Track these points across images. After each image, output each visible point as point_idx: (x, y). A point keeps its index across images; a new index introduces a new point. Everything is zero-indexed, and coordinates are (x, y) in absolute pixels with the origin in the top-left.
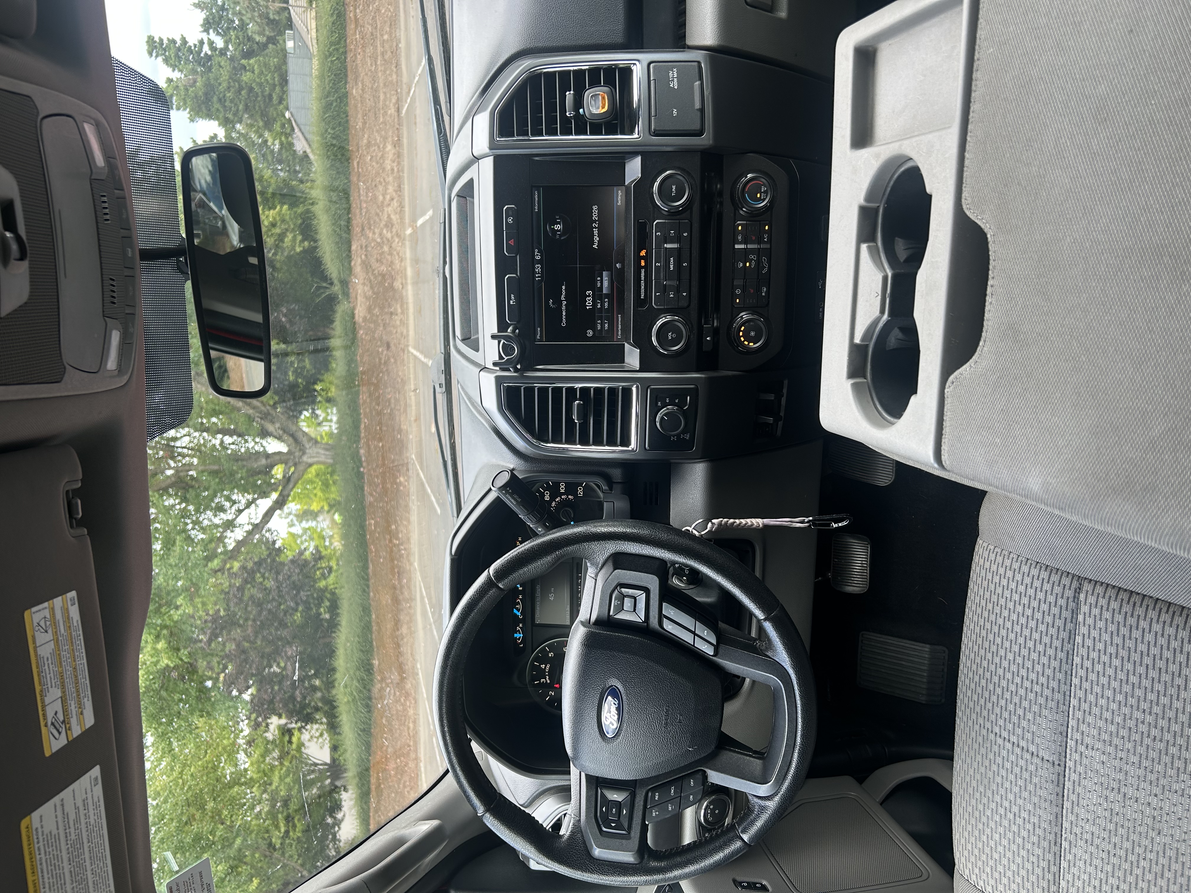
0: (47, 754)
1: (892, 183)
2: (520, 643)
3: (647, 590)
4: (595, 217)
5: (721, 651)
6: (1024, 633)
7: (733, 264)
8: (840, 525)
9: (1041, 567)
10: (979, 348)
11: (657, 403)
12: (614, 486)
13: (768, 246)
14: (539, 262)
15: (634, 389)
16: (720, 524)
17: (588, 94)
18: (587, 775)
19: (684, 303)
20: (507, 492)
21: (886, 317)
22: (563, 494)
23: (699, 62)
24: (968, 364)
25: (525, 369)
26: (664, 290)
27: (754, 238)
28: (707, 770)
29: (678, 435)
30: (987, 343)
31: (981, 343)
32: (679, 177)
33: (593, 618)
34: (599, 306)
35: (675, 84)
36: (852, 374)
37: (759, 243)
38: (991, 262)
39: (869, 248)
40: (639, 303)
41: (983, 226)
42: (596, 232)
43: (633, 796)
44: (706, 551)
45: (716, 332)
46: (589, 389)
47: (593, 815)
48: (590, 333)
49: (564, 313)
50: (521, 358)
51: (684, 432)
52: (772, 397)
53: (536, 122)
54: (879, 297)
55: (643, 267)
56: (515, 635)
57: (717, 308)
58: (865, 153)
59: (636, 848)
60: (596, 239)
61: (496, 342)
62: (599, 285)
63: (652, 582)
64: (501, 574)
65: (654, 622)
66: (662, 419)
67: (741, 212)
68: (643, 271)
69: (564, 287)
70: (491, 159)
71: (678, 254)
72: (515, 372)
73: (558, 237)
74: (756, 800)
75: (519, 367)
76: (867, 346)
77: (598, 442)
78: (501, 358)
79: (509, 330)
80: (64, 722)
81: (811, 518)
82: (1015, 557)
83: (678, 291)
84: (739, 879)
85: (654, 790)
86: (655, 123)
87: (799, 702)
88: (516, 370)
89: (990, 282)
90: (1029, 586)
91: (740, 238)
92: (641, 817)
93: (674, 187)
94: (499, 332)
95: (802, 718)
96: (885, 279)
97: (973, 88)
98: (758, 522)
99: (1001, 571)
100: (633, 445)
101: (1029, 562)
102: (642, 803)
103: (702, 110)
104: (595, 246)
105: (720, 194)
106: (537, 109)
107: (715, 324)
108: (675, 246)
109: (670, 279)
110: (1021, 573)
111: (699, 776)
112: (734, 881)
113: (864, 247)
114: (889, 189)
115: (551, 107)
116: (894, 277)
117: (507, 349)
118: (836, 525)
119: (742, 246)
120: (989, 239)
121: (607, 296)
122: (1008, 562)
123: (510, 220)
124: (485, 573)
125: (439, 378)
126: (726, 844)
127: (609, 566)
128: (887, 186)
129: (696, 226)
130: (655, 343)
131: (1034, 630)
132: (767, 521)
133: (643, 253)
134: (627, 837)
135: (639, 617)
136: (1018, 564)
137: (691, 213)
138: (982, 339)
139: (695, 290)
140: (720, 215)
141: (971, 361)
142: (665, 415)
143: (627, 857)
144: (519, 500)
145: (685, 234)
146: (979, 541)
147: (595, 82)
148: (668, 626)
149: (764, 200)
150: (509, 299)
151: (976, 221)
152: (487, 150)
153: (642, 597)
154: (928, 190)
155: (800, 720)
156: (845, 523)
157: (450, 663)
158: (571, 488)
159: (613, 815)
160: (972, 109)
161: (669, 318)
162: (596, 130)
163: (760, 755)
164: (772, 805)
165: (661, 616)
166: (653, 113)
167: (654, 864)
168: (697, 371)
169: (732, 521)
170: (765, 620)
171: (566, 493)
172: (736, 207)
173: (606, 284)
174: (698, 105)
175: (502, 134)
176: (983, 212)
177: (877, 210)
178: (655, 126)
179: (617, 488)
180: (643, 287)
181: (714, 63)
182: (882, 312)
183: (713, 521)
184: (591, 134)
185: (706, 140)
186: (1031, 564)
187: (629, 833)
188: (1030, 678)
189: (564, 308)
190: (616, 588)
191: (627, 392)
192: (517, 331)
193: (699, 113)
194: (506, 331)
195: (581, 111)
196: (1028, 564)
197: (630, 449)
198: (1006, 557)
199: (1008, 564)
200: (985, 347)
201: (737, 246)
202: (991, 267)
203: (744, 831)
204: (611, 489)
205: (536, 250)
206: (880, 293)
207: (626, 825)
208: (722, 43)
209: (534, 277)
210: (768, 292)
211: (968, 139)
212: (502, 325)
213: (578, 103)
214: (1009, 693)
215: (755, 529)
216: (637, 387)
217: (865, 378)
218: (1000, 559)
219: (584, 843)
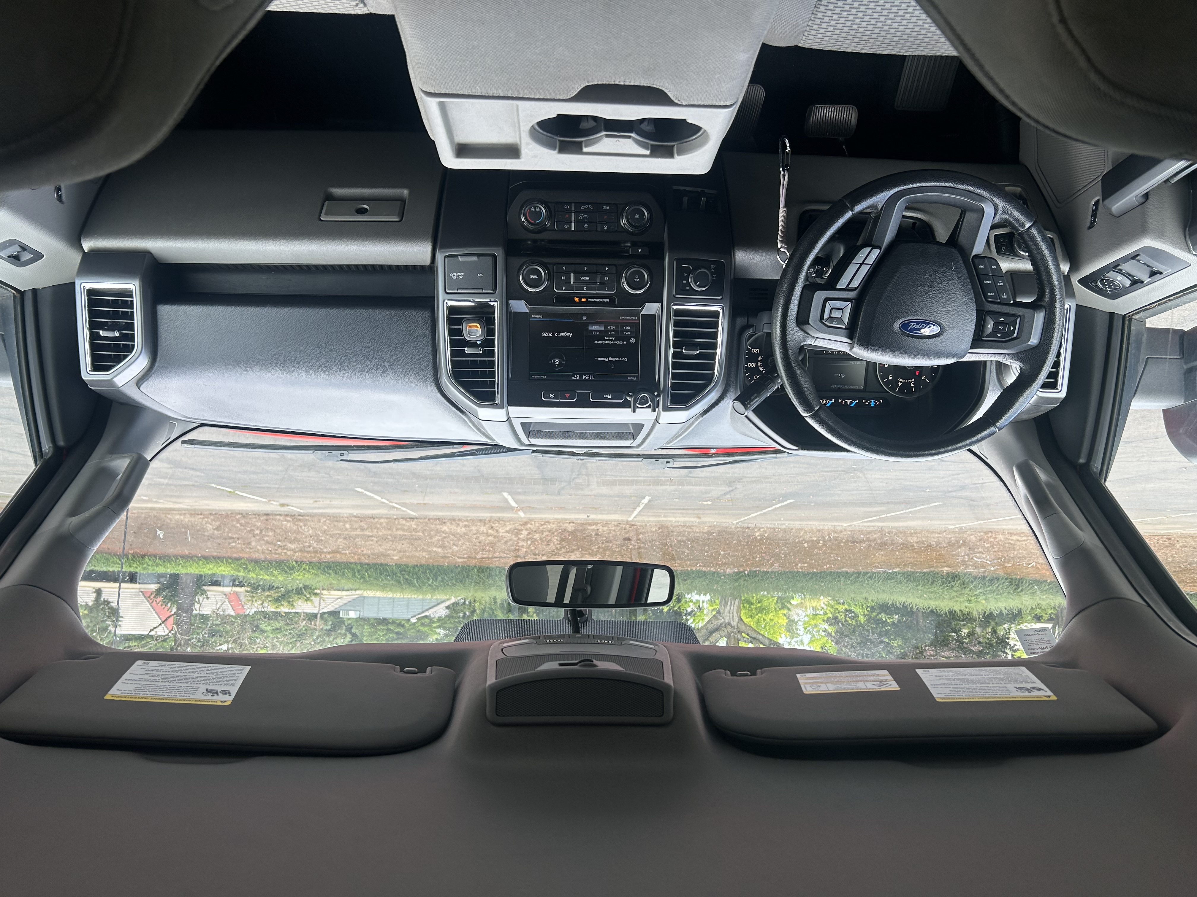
0: (899, 689)
1: (545, 133)
2: (880, 402)
3: (826, 300)
4: (550, 335)
5: (878, 244)
6: (870, 13)
7: (586, 231)
8: (788, 145)
9: (819, 4)
10: (658, 87)
11: (687, 290)
12: (750, 323)
13: (573, 205)
14: (581, 376)
15: (675, 307)
16: (782, 242)
17: (468, 338)
18: (971, 349)
19: (614, 269)
20: (749, 404)
21: (633, 135)
22: (757, 365)
23: (445, 257)
24: (668, 93)
25: (658, 389)
26: (603, 284)
27: (567, 216)
28: (973, 254)
29: (712, 273)
30: (655, 83)
31: (655, 86)
32: (525, 273)
33: (848, 341)
34: (613, 333)
35: (461, 275)
36: (671, 155)
37: (571, 212)
38: (605, 82)
39: (586, 147)
40: (612, 303)
41: (581, 88)
42: (560, 334)
43: (990, 313)
44: (798, 255)
45: (635, 244)
46: (674, 342)
47: (1003, 344)
48: (633, 340)
49: (618, 359)
50: (651, 392)
51: (709, 269)
52: (685, 199)
53: (484, 374)
54: (620, 139)
55: (587, 300)
56: (872, 406)
57: (617, 243)
58: (524, 151)
59: (1031, 311)
60: (565, 334)
61: (637, 409)
62: (598, 333)
63: (819, 296)
64: (808, 407)
65: (852, 295)
66: (699, 286)
67: (548, 225)
68: (589, 300)
69: (599, 359)
70: (509, 408)
71: (578, 273)
72: (660, 397)
73: (564, 362)
74: (998, 217)
75: (656, 394)
76: (652, 145)
77: (715, 336)
78: (649, 407)
79: (630, 400)
80: (880, 682)
81: (781, 169)
82: (811, 22)
83: (605, 274)
84: (1088, 224)
85: (986, 297)
86: (487, 289)
87: (918, 185)
88: (659, 395)
89: (617, 83)
90: (833, 12)
91: (567, 227)
92: (1007, 307)
93: (532, 276)
94: (631, 408)
95: (931, 181)
96: (607, 136)
97: (498, 95)
98: (782, 212)
99: (822, 31)
100: (719, 309)
101: (815, 12)
102: (996, 306)
103: (479, 255)
104: (571, 335)
105: (535, 241)
106: (475, 374)
107: (629, 245)
108: (572, 276)
109: (596, 280)
110: (823, 17)
111: (977, 261)
112: (1090, 228)
113: (585, 150)
114: (549, 134)
115: (474, 364)
116: (606, 130)
117: (644, 402)
118: (788, 148)
119: (573, 225)
120: (590, 84)
121: (606, 327)
122: (815, 27)
123: (552, 396)
124: (807, 419)
125: (662, 464)
126: (1033, 239)
127: (807, 328)
128: (546, 136)
129: (558, 260)
130: (642, 291)
131: (867, 7)
132: (782, 204)
133: (577, 300)
134: (1022, 318)
135: (848, 307)
136: (817, 20)
137: (549, 263)
138: (652, 86)
139: (604, 261)
140: (551, 241)
141: (666, 91)
142: (696, 283)
143: (1039, 318)
144: (756, 395)
145: (564, 268)
146: (800, 45)
147: (460, 332)
148: (855, 284)
149: (540, 209)
150: (607, 399)
151: (578, 91)
152: (504, 410)
153: (830, 304)
154: (555, 116)
155: (933, 184)
156: (787, 141)
157: (874, 448)
158: (753, 358)
159: (1004, 329)
160: (510, 95)
161: (624, 280)
162: (490, 332)
163: (963, 213)
164: (1001, 204)
165: (847, 289)
166: (481, 291)
167: (1047, 298)
168: (663, 259)
169: (780, 232)
170: (852, 210)
171: (756, 362)
172: (545, 229)
173: (597, 328)
174: (475, 259)
175: (493, 400)
176: (573, 88)
177: (561, 141)
178: (489, 290)
179: (752, 321)
180: (601, 300)
181: (444, 247)
182: (629, 137)
183: (779, 247)
184: (494, 336)
185: (499, 253)
186: (816, 11)
187: (1020, 316)
188: (905, 8)
189: (614, 359)
190: (823, 323)
191: (677, 313)
192: (630, 394)
193: (481, 258)
194: (631, 401)
195: (479, 343)
196: (817, 13)
197: (721, 311)
198: (811, 28)
199: (817, 26)
200: (657, 85)
201: (573, 229)
202: (607, 83)
203: (1023, 226)
204: (752, 326)
205: (573, 378)
206: (617, 139)
207: (1013, 319)
208: (430, 239)
209: (592, 380)
210: (607, 204)
211: (527, 97)
212: (625, 405)
213: (473, 344)
214: (919, 21)
215: (787, 214)
216: (674, 305)
217: (673, 146)
218: (813, 32)
219: (1026, 351)
